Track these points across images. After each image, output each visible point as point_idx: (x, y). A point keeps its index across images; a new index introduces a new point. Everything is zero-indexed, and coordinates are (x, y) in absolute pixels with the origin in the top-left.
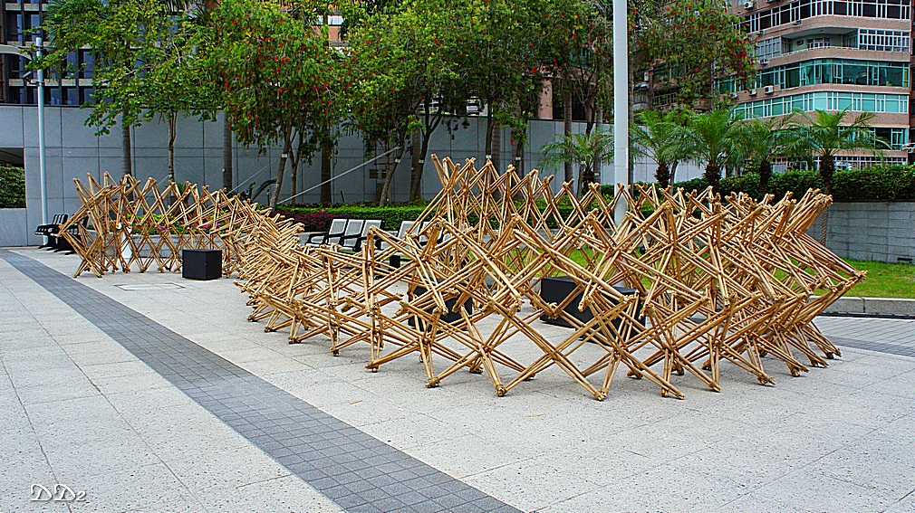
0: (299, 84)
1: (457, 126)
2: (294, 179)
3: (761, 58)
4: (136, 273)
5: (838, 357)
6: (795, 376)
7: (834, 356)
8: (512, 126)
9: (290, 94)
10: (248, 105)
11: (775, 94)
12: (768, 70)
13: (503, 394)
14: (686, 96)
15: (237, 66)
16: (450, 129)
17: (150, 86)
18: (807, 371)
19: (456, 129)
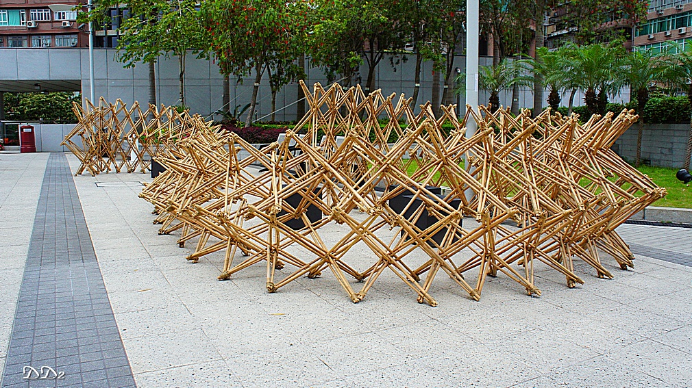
0: (262, 29)
1: (399, 60)
2: (274, 102)
3: (676, 4)
4: (123, 173)
5: (632, 269)
6: (570, 288)
7: (628, 268)
8: (434, 59)
9: (257, 37)
10: (225, 45)
11: (687, 34)
12: (683, 14)
13: (273, 290)
14: (585, 34)
15: (216, 15)
16: (392, 63)
17: (155, 31)
18: (582, 283)
19: (397, 63)
